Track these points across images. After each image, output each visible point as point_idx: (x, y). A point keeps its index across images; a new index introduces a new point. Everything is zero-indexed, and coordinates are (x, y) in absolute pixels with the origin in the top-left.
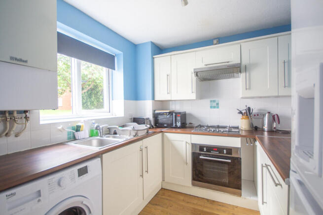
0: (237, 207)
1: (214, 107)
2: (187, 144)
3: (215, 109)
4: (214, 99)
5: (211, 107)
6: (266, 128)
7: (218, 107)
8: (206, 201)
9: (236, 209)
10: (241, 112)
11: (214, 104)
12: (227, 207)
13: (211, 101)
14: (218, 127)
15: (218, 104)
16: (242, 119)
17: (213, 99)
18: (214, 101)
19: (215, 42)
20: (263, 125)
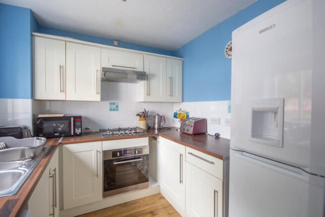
0: (145, 198)
1: (114, 110)
2: (98, 153)
3: (114, 112)
4: (114, 102)
5: (111, 110)
6: (156, 126)
7: (117, 110)
8: (120, 207)
9: (145, 200)
10: (138, 115)
11: (114, 107)
12: (139, 202)
13: (111, 104)
14: (119, 130)
15: (117, 107)
16: (140, 120)
17: (112, 102)
18: (114, 104)
19: (116, 43)
20: (154, 125)
